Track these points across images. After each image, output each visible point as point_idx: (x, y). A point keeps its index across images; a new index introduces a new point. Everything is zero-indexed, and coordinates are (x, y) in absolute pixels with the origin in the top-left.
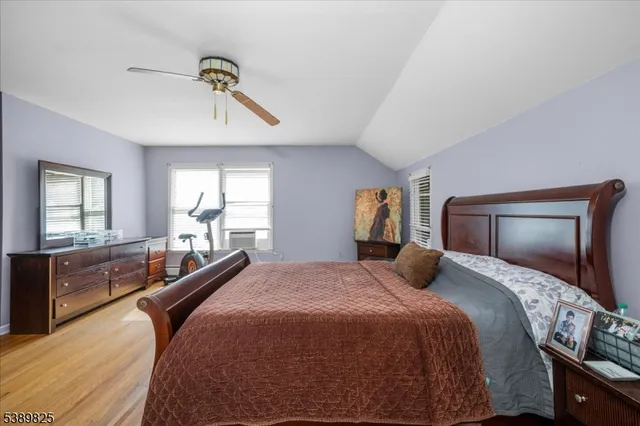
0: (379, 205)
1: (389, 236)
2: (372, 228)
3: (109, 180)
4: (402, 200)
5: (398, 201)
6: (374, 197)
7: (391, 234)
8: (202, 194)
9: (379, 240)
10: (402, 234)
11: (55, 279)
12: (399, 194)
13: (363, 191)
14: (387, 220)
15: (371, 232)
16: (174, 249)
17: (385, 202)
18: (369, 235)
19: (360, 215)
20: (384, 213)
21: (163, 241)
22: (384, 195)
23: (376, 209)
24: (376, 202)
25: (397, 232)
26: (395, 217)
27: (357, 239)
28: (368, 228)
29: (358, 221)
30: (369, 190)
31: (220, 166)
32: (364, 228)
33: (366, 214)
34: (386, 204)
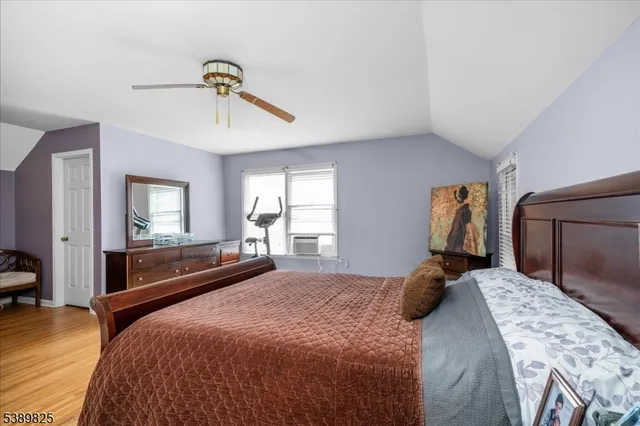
0: (459, 206)
1: (470, 246)
2: (450, 235)
3: (187, 188)
4: (487, 199)
5: (482, 200)
6: (452, 196)
7: (473, 244)
8: (257, 198)
9: (458, 250)
10: (487, 244)
11: (131, 274)
12: (483, 191)
13: (439, 189)
14: (469, 226)
15: (449, 240)
16: (246, 252)
17: (466, 201)
18: (446, 244)
19: (436, 219)
20: (464, 216)
21: (237, 243)
22: (464, 193)
23: (454, 211)
24: (455, 202)
25: (481, 241)
26: (478, 221)
27: (432, 248)
28: (446, 235)
29: (433, 225)
30: (446, 188)
31: (285, 168)
32: (440, 235)
33: (443, 218)
34: (467, 205)
